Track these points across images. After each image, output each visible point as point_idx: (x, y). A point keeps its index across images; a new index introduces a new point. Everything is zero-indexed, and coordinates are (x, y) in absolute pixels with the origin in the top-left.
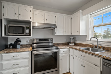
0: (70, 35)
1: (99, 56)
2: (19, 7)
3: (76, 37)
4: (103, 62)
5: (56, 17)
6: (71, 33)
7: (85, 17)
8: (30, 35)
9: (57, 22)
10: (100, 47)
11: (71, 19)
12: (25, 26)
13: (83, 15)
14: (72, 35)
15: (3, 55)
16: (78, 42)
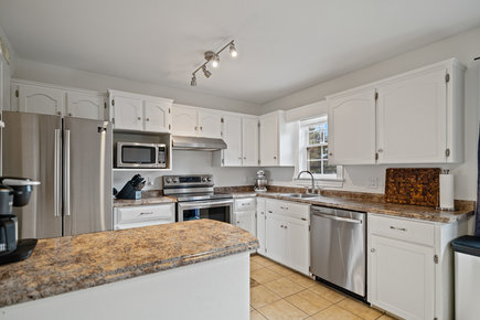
0: (257, 165)
1: (307, 202)
2: (144, 103)
3: (271, 170)
4: (311, 209)
5: (222, 121)
6: (259, 162)
7: (290, 125)
8: (167, 167)
9: (225, 134)
10: (316, 192)
11: (259, 125)
12: (156, 146)
13: (286, 121)
14: (262, 165)
15: (121, 209)
16: (274, 184)
